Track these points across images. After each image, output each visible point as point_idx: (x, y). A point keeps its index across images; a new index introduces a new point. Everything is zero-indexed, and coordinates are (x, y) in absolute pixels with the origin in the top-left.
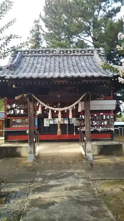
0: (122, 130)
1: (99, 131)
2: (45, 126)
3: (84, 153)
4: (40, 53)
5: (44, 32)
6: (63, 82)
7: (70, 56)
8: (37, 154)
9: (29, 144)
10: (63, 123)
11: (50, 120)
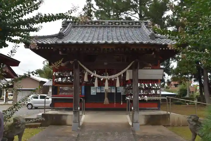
0: (170, 99)
1: (146, 100)
2: (91, 94)
3: (131, 124)
4: (89, 24)
5: (95, 9)
6: (110, 48)
7: (118, 28)
8: (81, 123)
9: (74, 113)
10: (110, 92)
11: (97, 88)
